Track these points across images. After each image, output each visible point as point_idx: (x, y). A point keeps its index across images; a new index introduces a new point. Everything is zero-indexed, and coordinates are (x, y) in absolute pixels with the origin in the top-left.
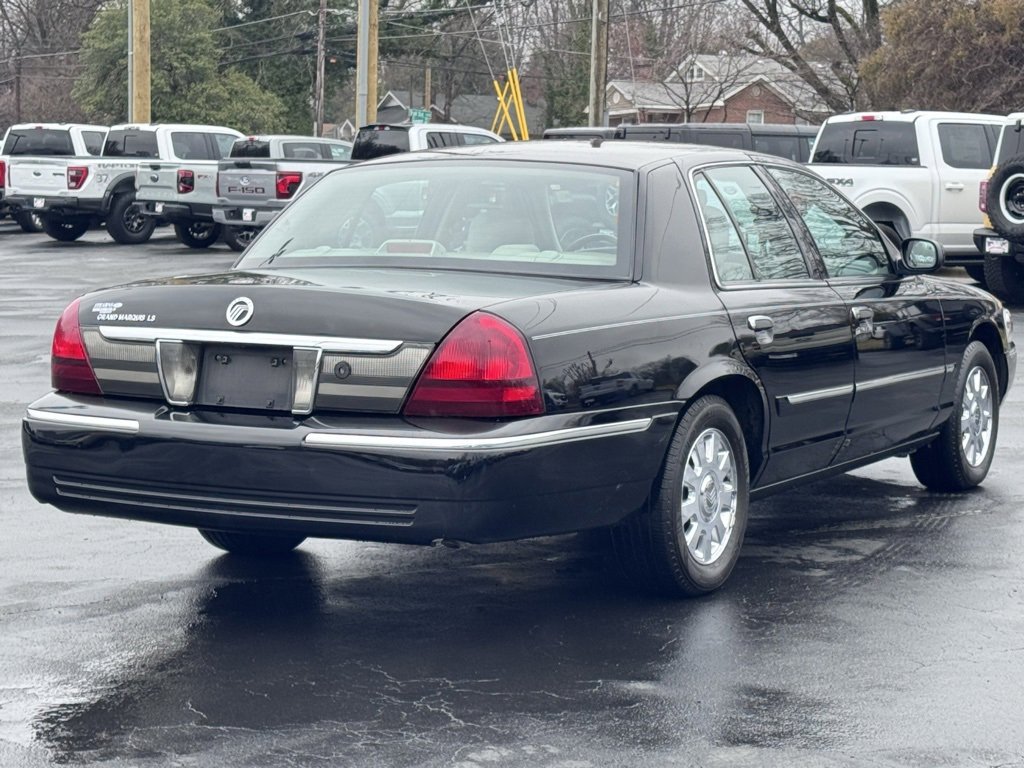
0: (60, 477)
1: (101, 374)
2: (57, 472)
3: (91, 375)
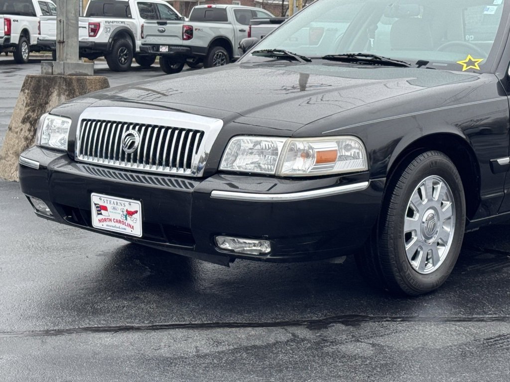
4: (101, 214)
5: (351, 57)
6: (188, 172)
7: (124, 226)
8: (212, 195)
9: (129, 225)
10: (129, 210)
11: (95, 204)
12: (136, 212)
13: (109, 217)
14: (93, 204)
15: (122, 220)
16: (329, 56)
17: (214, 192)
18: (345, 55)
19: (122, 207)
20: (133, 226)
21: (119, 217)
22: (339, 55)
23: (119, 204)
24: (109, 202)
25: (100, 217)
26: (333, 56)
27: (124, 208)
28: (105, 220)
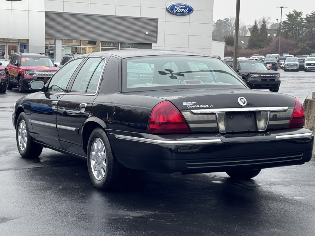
0: (188, 162)
1: (192, 126)
2: (187, 161)
3: (189, 126)
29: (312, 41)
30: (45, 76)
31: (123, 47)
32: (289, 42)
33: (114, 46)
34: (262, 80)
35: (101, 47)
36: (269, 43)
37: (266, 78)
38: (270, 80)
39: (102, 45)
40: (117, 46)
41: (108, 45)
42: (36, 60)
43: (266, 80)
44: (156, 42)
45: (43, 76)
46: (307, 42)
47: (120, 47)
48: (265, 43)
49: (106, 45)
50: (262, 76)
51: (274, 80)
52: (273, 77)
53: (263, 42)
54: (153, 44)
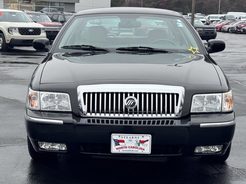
4: (119, 145)
5: (135, 49)
6: (173, 115)
7: (137, 150)
8: (200, 126)
9: (141, 149)
10: (141, 140)
11: (114, 140)
12: (147, 141)
13: (125, 146)
14: (113, 140)
15: (135, 146)
16: (121, 48)
17: (201, 125)
18: (132, 48)
19: (136, 139)
20: (144, 149)
21: (133, 145)
22: (128, 48)
23: (134, 138)
24: (126, 138)
25: (118, 147)
26: (123, 48)
27: (138, 139)
28: (122, 148)
29: (156, 2)
30: (51, 30)
31: (53, 6)
32: (139, 3)
33: (45, 4)
34: (205, 33)
35: (35, 5)
36: (123, 3)
37: (208, 32)
38: (211, 33)
39: (36, 4)
40: (48, 5)
41: (41, 4)
42: (37, 17)
43: (208, 33)
44: (79, 2)
45: (50, 30)
46: (152, 3)
47: (50, 6)
48: (120, 3)
49: (39, 3)
50: (205, 29)
51: (213, 33)
52: (212, 30)
53: (118, 3)
54: (75, 3)
